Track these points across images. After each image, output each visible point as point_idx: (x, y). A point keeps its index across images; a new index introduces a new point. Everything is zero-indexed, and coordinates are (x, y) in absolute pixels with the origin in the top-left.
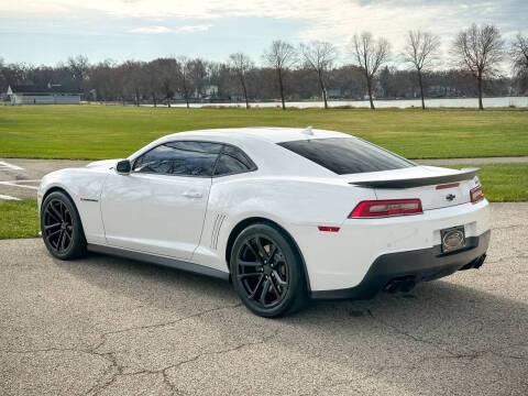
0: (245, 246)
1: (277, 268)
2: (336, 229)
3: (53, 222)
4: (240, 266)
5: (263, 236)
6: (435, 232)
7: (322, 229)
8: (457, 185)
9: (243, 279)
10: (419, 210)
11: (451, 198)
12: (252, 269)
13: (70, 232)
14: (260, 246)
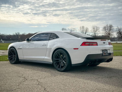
0: (56, 55)
1: (64, 60)
2: (78, 49)
3: (11, 55)
4: (55, 60)
5: (60, 52)
6: (101, 50)
7: (74, 49)
8: (106, 40)
9: (56, 63)
10: (97, 45)
11: (104, 43)
12: (58, 60)
13: (15, 57)
14: (60, 55)
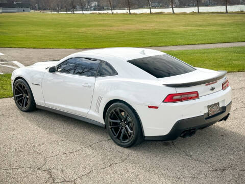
0: (112, 113)
1: (128, 124)
2: (156, 108)
3: (19, 93)
4: (110, 122)
5: (121, 109)
6: (205, 107)
7: (149, 107)
8: (216, 82)
9: (111, 128)
10: (197, 97)
11: (213, 89)
12: (116, 124)
13: (27, 99)
14: (119, 112)
